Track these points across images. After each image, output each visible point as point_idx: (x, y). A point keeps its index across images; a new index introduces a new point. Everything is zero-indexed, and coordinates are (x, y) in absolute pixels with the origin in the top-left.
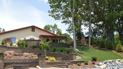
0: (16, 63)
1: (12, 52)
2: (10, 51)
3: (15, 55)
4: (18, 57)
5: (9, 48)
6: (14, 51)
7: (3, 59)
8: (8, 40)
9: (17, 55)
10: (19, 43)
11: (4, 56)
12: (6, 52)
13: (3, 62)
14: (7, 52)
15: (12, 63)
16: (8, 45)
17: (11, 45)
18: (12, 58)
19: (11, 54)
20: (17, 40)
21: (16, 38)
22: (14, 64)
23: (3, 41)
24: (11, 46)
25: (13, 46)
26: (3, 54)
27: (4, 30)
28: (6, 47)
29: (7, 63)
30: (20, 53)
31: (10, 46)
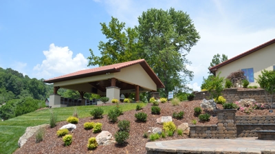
0: (263, 127)
1: (250, 101)
2: (245, 100)
3: (258, 108)
4: (266, 111)
5: (242, 93)
6: (254, 98)
7: (234, 118)
8: (238, 76)
9: (263, 109)
10: (263, 79)
11: (235, 111)
12: (237, 102)
13: (234, 123)
14: (239, 103)
15: (254, 126)
16: (239, 86)
17: (245, 86)
18: (253, 115)
19: (248, 106)
20: (257, 75)
21: (252, 69)
22: (259, 128)
23: (228, 81)
24: (246, 90)
25: (251, 87)
26: (232, 107)
27: (224, 56)
28: (235, 91)
29: (243, 126)
30: (269, 104)
31: (243, 90)
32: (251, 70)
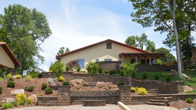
0: (87, 98)
1: (80, 81)
2: (77, 80)
3: (85, 85)
4: (89, 88)
5: (76, 75)
6: (83, 79)
7: (69, 92)
8: (74, 63)
9: (87, 86)
10: (89, 67)
11: (70, 87)
12: (72, 81)
13: (69, 95)
15: (81, 97)
16: (75, 70)
17: (78, 70)
18: (81, 90)
19: (79, 84)
20: (86, 64)
22: (84, 99)
23: (68, 66)
24: (79, 73)
25: (82, 72)
26: (68, 84)
27: (67, 49)
28: (71, 74)
29: (75, 97)
30: (92, 83)
31: (77, 73)
32: (83, 61)
